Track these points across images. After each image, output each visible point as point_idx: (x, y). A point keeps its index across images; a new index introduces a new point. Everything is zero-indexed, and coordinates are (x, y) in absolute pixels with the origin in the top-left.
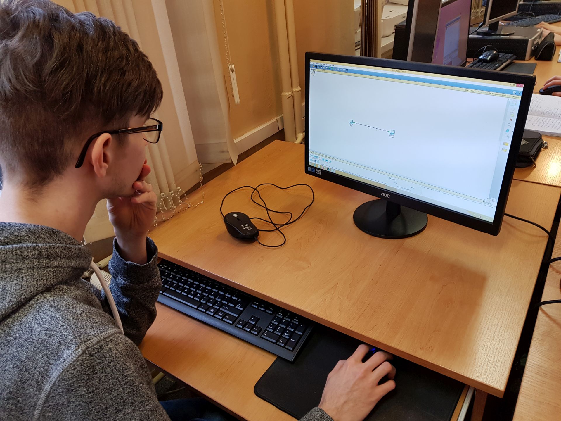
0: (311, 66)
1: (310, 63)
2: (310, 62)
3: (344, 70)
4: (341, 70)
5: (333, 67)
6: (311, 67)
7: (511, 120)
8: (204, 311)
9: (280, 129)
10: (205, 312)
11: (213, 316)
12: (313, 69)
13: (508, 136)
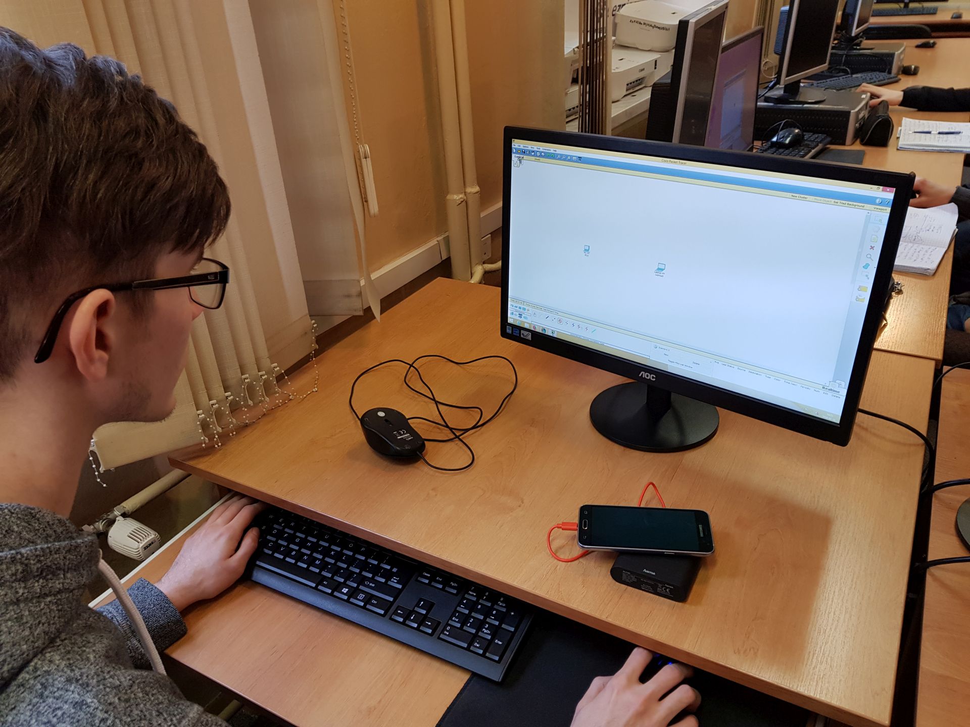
0: (514, 151)
1: (513, 146)
2: (513, 144)
3: (574, 158)
4: (569, 158)
5: (553, 153)
6: (514, 153)
7: (872, 248)
8: (329, 591)
9: (444, 258)
10: (332, 594)
11: (348, 601)
12: (518, 155)
13: (867, 276)
